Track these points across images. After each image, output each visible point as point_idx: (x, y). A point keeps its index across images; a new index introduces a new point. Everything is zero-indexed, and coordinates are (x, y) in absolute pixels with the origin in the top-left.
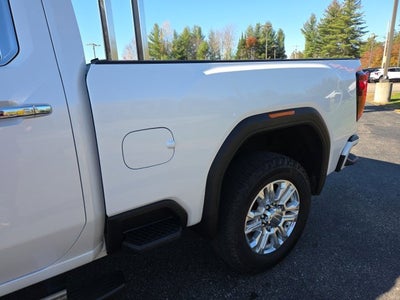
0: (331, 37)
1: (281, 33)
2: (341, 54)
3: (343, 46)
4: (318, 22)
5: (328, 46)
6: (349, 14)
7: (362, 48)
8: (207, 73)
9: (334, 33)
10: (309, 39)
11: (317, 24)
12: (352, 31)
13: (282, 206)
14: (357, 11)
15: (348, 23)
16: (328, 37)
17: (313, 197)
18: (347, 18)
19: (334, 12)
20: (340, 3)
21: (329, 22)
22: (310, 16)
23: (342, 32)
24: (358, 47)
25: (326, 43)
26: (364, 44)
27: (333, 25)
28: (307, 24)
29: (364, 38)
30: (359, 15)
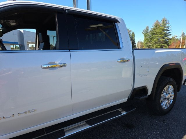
0: (156, 36)
1: (133, 33)
2: (160, 43)
3: (161, 40)
4: (150, 29)
5: (154, 40)
6: (164, 26)
7: (170, 41)
8: (156, 52)
9: (157, 34)
10: (146, 36)
11: (149, 30)
12: (165, 34)
13: (170, 94)
14: (167, 25)
15: (163, 30)
16: (154, 36)
17: (177, 92)
18: (163, 28)
19: (157, 25)
20: (160, 22)
21: (155, 29)
22: (146, 27)
23: (161, 34)
24: (168, 40)
25: (153, 38)
26: (171, 39)
27: (156, 31)
28: (145, 30)
29: (171, 37)
30: (168, 27)
